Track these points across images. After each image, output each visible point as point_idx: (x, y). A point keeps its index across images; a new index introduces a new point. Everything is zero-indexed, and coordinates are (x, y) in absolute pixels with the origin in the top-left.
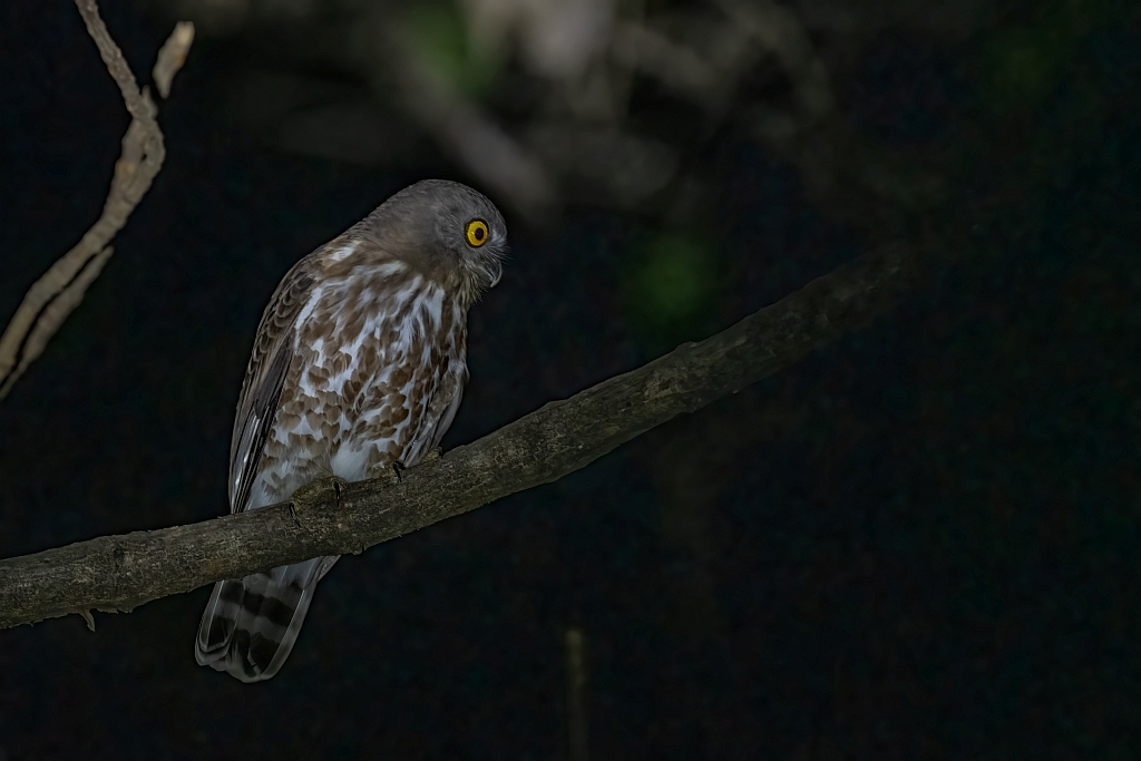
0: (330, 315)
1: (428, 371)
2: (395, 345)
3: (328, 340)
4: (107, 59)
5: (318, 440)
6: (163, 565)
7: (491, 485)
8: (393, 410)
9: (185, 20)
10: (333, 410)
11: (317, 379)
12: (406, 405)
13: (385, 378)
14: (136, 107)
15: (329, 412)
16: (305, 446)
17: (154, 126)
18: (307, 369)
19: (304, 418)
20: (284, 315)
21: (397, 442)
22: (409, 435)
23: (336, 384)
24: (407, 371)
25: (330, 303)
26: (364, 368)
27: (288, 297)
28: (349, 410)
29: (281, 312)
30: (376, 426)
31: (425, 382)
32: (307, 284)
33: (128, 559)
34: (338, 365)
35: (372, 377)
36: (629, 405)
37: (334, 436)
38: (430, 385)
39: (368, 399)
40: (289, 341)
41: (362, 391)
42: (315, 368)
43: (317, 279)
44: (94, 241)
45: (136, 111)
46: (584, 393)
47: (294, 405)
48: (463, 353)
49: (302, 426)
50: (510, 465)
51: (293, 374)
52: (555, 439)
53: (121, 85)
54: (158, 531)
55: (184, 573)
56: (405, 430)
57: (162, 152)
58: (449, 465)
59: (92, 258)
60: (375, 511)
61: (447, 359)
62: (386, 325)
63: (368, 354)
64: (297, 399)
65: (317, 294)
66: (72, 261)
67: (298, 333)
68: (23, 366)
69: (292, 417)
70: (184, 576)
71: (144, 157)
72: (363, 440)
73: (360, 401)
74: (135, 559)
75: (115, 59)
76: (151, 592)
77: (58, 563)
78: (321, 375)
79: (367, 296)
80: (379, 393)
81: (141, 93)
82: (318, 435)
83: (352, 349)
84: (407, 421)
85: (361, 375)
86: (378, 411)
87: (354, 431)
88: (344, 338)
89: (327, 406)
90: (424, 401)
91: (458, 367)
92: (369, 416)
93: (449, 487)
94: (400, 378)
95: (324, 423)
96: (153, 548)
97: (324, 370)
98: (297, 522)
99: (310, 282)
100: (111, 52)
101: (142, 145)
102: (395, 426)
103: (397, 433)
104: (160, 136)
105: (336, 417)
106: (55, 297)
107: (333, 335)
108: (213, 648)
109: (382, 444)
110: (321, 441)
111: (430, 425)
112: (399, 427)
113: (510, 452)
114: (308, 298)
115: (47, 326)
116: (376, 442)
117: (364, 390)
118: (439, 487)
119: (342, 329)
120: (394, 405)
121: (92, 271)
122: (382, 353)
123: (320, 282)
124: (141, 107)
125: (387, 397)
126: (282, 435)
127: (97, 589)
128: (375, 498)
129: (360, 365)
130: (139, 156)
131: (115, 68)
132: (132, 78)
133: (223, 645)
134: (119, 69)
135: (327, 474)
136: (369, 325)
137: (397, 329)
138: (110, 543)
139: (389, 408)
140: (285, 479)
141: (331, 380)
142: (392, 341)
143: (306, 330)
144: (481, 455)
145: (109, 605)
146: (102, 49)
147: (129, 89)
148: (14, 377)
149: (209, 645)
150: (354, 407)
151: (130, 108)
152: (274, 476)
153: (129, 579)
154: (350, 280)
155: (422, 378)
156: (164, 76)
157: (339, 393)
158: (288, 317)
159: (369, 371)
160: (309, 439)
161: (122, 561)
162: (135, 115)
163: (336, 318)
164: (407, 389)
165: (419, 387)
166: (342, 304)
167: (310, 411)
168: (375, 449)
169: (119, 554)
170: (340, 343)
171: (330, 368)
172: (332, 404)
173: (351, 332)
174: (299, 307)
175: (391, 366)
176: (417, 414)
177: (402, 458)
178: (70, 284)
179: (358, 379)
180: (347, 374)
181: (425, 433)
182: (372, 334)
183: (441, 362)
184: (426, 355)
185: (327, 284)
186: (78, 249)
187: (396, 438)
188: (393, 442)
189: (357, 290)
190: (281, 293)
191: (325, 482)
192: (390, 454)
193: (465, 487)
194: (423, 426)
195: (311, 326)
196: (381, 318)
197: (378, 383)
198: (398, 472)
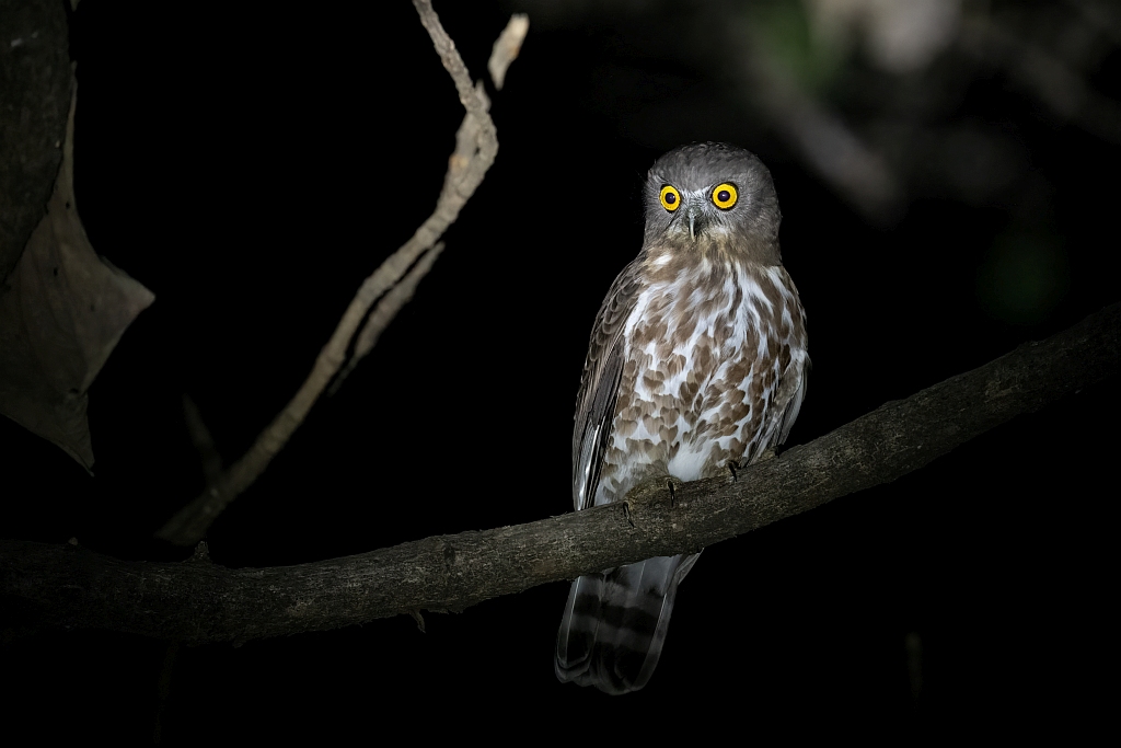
0: (661, 317)
1: (767, 363)
2: (729, 342)
3: (661, 342)
4: (441, 51)
5: (656, 444)
6: (494, 566)
7: (828, 485)
8: (733, 407)
9: (520, 12)
10: (670, 413)
11: (651, 383)
12: (746, 400)
13: (721, 375)
14: (469, 100)
15: (666, 416)
16: (643, 450)
17: (487, 119)
18: (641, 374)
19: (641, 422)
20: (613, 320)
21: (739, 439)
22: (750, 431)
23: (672, 386)
24: (744, 365)
25: (660, 305)
26: (700, 369)
27: (615, 304)
28: (687, 412)
29: (609, 319)
30: (716, 424)
31: (764, 375)
32: (633, 290)
33: (459, 559)
34: (672, 368)
35: (709, 376)
36: (969, 404)
37: (672, 438)
38: (771, 376)
39: (706, 398)
40: (619, 349)
41: (700, 391)
42: (649, 371)
43: (645, 283)
44: (427, 235)
45: (470, 104)
46: (923, 392)
47: (630, 411)
48: (803, 339)
49: (640, 431)
50: (848, 465)
51: (628, 380)
52: (893, 437)
53: (456, 78)
54: (490, 531)
55: (515, 573)
56: (747, 426)
57: (496, 146)
58: (785, 464)
59: (424, 253)
60: (711, 510)
61: (787, 348)
62: (720, 322)
63: (703, 354)
64: (634, 404)
65: (644, 299)
66: (405, 256)
67: (627, 340)
68: (353, 363)
69: (630, 423)
70: (516, 576)
71: (478, 151)
72: (705, 438)
73: (699, 402)
74: (466, 559)
75: (449, 51)
76: (483, 592)
77: (388, 562)
78: (656, 379)
79: (698, 297)
80: (716, 391)
81: (474, 85)
82: (656, 439)
83: (686, 350)
84: (749, 417)
85: (696, 375)
86: (717, 409)
87: (695, 432)
88: (677, 339)
89: (664, 410)
90: (765, 395)
91: (799, 356)
92: (709, 415)
93: (786, 487)
94: (736, 374)
95: (662, 427)
96: (485, 548)
97: (659, 374)
98: (631, 522)
99: (637, 286)
100: (444, 44)
101: (476, 138)
102: (736, 423)
103: (739, 430)
104: (493, 130)
105: (673, 420)
106: (386, 292)
107: (665, 337)
108: (574, 663)
109: (724, 442)
110: (659, 445)
111: (775, 420)
112: (741, 423)
113: (848, 451)
114: (635, 302)
115: (378, 321)
116: (718, 440)
117: (701, 390)
118: (775, 487)
119: (674, 329)
120: (733, 402)
121: (424, 267)
122: (716, 351)
123: (647, 286)
124: (475, 100)
125: (725, 394)
126: (619, 441)
127: (428, 590)
128: (710, 498)
129: (696, 365)
130: (472, 149)
131: (448, 60)
132: (466, 71)
133: (584, 659)
134: (452, 61)
135: (662, 474)
136: (701, 324)
137: (730, 325)
138: (440, 542)
139: (728, 404)
140: (623, 482)
141: (666, 383)
142: (726, 338)
143: (637, 335)
144: (819, 455)
145: (439, 606)
146: (435, 41)
147: (462, 81)
148: (345, 374)
149: (568, 661)
150: (693, 409)
151: (463, 101)
152: (614, 482)
153: (459, 579)
154: (679, 283)
155: (761, 371)
156: (498, 67)
157: (676, 395)
158: (616, 322)
159: (705, 371)
160: (647, 443)
161: (453, 561)
162: (469, 108)
163: (666, 320)
164: (745, 384)
165: (758, 381)
166: (673, 305)
167: (646, 416)
168: (717, 446)
169: (450, 554)
170: (673, 345)
171: (664, 371)
172: (668, 407)
173: (684, 332)
174: (627, 312)
175: (725, 363)
176: (758, 410)
177: (746, 454)
178: (402, 279)
179: (693, 380)
180: (683, 376)
181: (770, 429)
182: (705, 334)
183: (780, 351)
184: (763, 346)
185: (656, 287)
186: (410, 244)
187: (738, 435)
188: (735, 439)
189: (688, 290)
190: (610, 299)
191: (659, 481)
192: (732, 451)
193: (802, 487)
194: (768, 423)
195: (643, 331)
196: (714, 316)
197: (714, 381)
198: (734, 473)
